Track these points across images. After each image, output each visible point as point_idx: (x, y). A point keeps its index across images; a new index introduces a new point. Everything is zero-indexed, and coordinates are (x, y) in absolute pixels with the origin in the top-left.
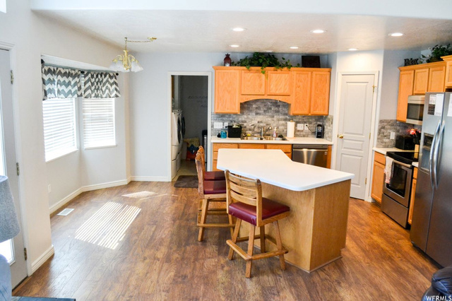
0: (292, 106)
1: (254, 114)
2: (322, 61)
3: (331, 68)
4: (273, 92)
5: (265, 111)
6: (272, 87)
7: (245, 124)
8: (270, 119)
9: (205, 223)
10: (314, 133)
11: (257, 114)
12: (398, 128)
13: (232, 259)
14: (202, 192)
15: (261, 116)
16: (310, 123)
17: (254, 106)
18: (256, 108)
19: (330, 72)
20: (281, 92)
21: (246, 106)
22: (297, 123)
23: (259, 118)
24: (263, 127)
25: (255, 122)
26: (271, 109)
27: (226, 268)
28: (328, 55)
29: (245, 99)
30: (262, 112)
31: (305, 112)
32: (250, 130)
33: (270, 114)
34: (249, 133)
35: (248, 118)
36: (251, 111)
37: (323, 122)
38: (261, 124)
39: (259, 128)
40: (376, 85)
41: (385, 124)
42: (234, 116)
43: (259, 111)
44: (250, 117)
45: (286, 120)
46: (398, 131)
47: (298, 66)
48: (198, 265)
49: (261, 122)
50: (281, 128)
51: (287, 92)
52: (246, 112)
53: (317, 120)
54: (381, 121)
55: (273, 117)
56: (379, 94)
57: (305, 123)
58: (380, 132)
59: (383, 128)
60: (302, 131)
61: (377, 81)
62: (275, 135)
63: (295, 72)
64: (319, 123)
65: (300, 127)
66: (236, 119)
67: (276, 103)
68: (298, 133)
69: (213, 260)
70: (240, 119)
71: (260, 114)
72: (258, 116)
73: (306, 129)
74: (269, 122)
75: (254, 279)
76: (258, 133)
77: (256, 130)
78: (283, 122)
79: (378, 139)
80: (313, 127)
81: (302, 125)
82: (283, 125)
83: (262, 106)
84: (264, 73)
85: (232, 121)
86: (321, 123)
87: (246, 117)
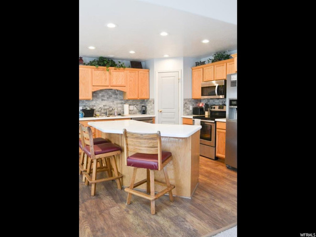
0: (127, 93)
1: (100, 100)
2: (143, 64)
3: (149, 69)
4: (114, 84)
5: (108, 98)
6: (113, 80)
7: (94, 108)
8: (111, 103)
9: (96, 179)
10: (140, 111)
11: (102, 100)
12: (193, 103)
13: (130, 204)
14: (94, 154)
15: (106, 102)
16: (137, 105)
17: (100, 95)
18: (102, 96)
19: (149, 71)
20: (120, 84)
21: (95, 94)
22: (130, 105)
23: (104, 103)
24: (108, 109)
25: (101, 106)
26: (112, 96)
27: (131, 212)
28: (145, 61)
29: (95, 89)
30: (105, 98)
31: (136, 97)
32: (98, 111)
33: (111, 100)
34: (98, 114)
35: (96, 103)
36: (98, 98)
37: (145, 104)
38: (106, 107)
39: (104, 109)
40: (180, 78)
41: (187, 101)
42: (87, 102)
43: (103, 98)
44: (98, 102)
45: (122, 103)
46: (193, 105)
47: (129, 67)
48: (106, 216)
49: (106, 106)
50: (119, 109)
51: (123, 84)
52: (95, 99)
53: (141, 103)
54: (185, 100)
55: (113, 102)
56: (183, 83)
57: (134, 105)
58: (184, 106)
59: (186, 103)
60: (133, 110)
61: (181, 75)
62: (116, 114)
63: (128, 71)
64: (142, 105)
65: (132, 107)
66: (87, 104)
67: (115, 92)
68: (130, 112)
69: (115, 208)
70: (91, 104)
71: (104, 100)
72: (103, 102)
73: (135, 109)
74: (111, 106)
75: (159, 214)
76: (104, 113)
77: (103, 111)
78: (121, 105)
79: (184, 110)
80: (139, 107)
81: (132, 106)
82: (120, 107)
83: (105, 94)
84: (108, 70)
85: (85, 106)
86: (144, 105)
87: (95, 102)
